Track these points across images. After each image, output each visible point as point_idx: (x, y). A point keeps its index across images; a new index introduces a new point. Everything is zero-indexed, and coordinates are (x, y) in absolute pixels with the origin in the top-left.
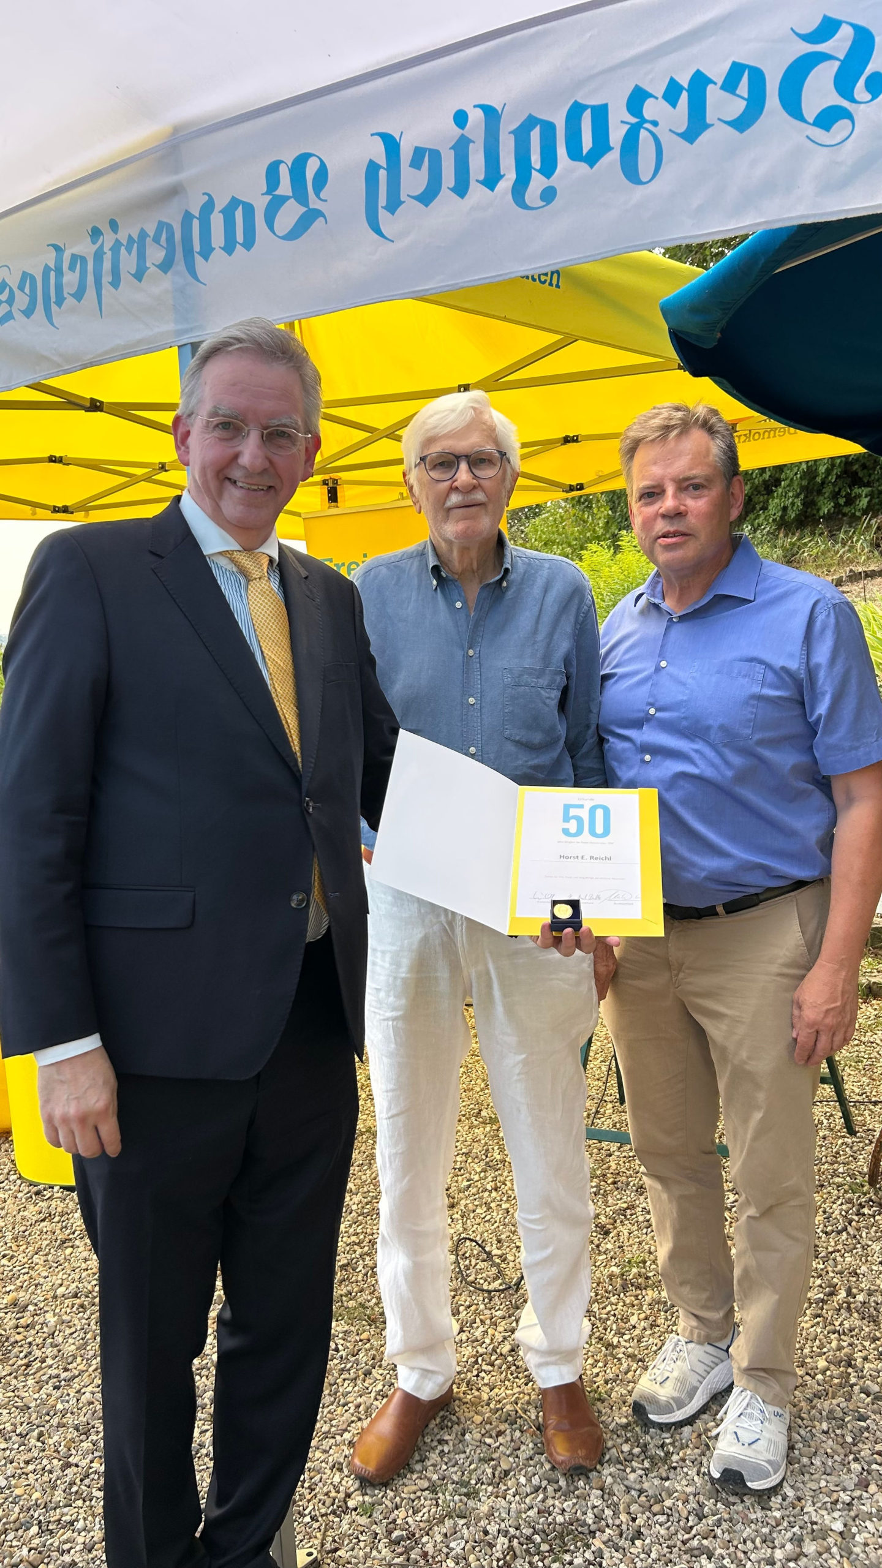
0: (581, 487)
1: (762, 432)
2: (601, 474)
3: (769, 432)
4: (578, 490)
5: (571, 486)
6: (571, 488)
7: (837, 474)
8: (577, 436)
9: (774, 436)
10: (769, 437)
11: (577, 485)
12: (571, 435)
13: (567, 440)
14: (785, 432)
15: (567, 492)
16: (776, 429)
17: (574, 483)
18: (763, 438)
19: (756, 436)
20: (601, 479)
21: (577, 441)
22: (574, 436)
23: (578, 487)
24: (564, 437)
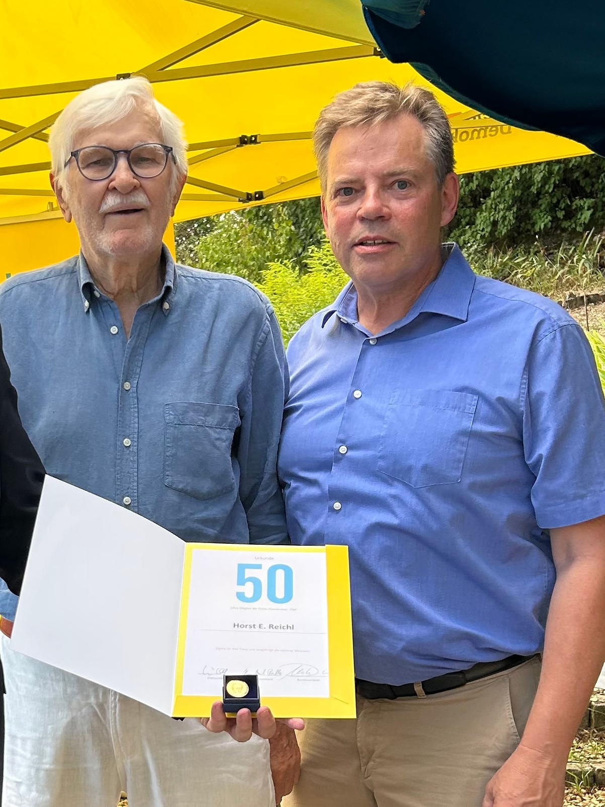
0: (260, 196)
1: (470, 130)
2: (283, 181)
3: (479, 132)
4: (257, 199)
5: (248, 194)
6: (249, 198)
7: (554, 183)
8: (256, 137)
9: (485, 136)
10: (478, 137)
11: (256, 193)
12: (249, 135)
13: (244, 141)
14: (497, 131)
15: (244, 201)
16: (487, 127)
17: (252, 192)
18: (472, 138)
19: (464, 136)
20: (285, 186)
21: (255, 142)
22: (252, 136)
23: (257, 196)
24: (240, 138)
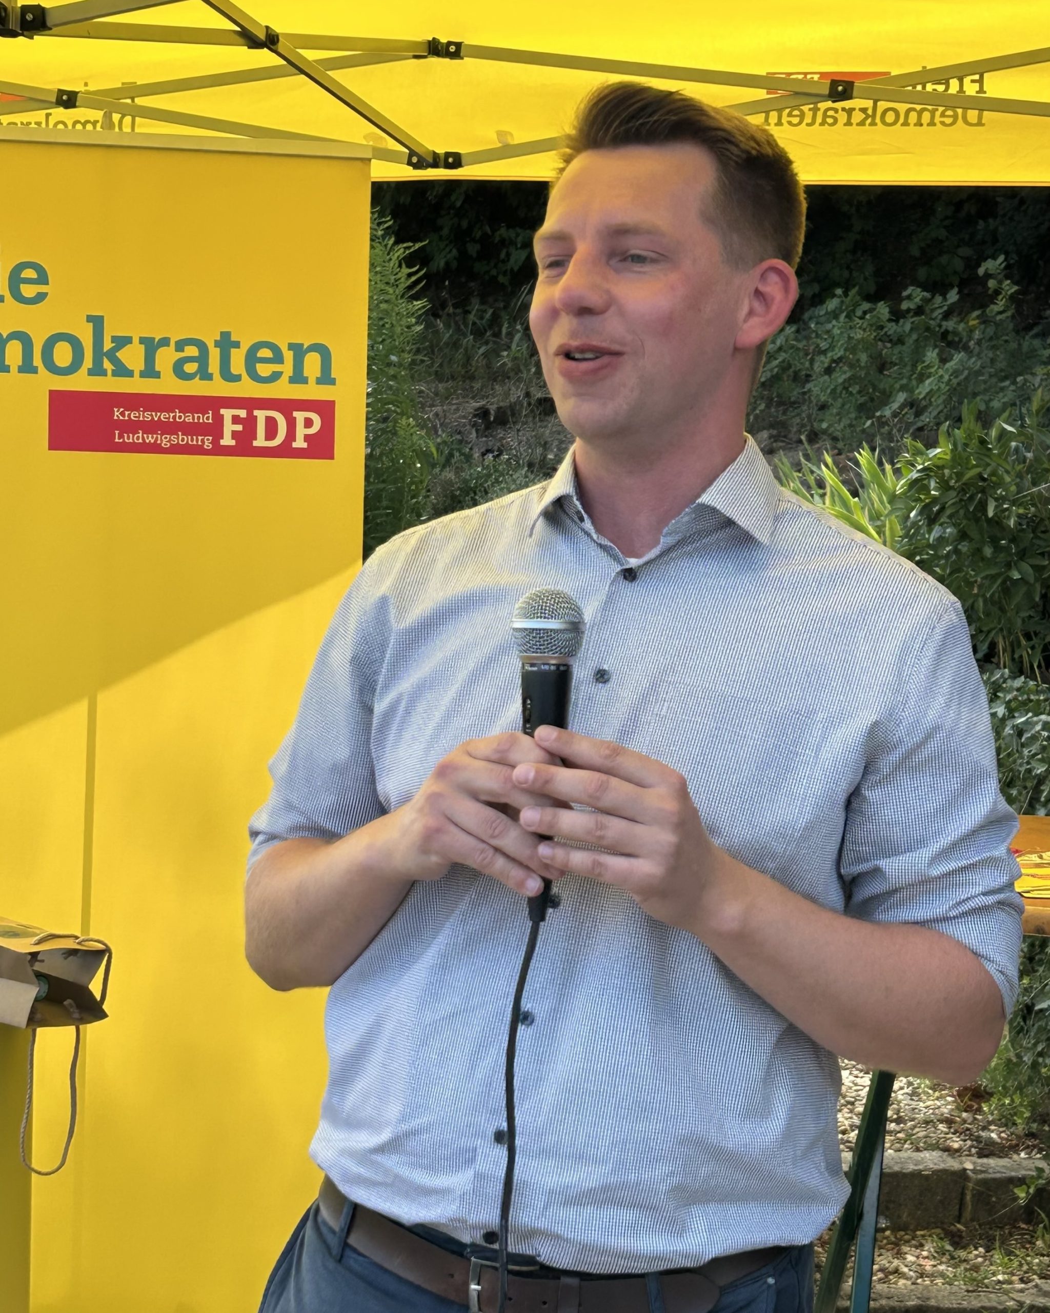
0: (454, 160)
4: (449, 166)
5: (435, 155)
6: (436, 161)
8: (458, 45)
11: (448, 155)
12: (444, 40)
13: (435, 49)
17: (441, 150)
18: (906, 124)
20: (502, 152)
21: (455, 55)
22: (450, 43)
23: (450, 160)
24: (429, 42)
